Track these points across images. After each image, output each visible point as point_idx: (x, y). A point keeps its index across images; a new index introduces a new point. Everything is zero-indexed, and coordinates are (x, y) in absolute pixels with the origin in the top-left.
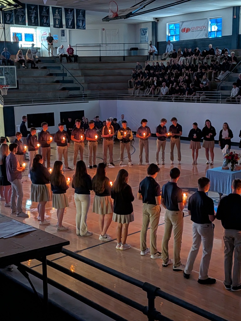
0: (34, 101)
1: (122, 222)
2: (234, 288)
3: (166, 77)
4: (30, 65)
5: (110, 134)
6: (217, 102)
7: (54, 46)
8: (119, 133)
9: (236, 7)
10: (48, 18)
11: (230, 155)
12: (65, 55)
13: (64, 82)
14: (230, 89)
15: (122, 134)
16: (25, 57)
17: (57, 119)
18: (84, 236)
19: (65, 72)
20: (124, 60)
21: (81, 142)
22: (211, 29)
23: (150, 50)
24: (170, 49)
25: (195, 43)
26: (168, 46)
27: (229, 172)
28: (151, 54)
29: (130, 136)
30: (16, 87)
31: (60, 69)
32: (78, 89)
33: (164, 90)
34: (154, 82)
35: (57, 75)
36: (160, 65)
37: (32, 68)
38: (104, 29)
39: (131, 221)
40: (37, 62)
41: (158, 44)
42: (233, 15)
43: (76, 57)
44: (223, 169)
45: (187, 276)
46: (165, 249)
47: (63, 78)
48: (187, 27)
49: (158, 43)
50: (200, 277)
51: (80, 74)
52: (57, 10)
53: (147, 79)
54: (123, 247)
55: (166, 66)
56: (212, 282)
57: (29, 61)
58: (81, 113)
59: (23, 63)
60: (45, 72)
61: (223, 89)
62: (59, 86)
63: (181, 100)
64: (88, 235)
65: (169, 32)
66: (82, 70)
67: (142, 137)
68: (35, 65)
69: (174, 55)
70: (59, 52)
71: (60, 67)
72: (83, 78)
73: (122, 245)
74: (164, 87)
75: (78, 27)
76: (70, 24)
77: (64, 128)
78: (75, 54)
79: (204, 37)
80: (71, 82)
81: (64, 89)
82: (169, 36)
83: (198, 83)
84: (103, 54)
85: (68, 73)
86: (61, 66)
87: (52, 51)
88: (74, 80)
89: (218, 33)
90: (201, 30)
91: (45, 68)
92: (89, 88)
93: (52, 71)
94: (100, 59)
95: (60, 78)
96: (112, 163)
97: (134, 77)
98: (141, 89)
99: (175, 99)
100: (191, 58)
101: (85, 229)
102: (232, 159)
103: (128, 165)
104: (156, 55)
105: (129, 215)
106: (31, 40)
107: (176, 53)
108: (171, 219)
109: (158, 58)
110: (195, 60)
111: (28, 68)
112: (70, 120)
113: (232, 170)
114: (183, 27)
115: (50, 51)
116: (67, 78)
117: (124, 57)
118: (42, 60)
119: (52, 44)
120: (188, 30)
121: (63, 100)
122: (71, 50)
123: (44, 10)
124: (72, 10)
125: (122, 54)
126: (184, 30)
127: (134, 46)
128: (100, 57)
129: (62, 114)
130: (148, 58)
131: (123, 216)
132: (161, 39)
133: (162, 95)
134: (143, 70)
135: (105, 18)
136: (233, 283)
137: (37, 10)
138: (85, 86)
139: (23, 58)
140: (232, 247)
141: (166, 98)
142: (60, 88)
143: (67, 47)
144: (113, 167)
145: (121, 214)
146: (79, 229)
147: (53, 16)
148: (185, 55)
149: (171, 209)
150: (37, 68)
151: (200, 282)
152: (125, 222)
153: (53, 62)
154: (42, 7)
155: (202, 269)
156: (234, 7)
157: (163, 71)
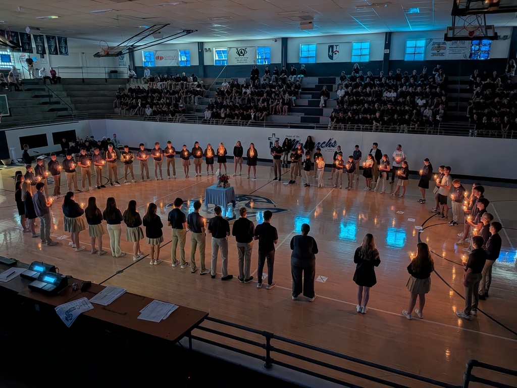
0: (24, 124)
1: (154, 244)
2: (246, 280)
3: (149, 100)
4: (13, 88)
5: (113, 157)
6: (195, 123)
7: (35, 67)
8: (122, 157)
9: (201, 42)
10: (30, 44)
11: (222, 177)
12: (48, 78)
13: (50, 103)
14: (203, 111)
15: (125, 157)
16: (7, 80)
17: (50, 139)
18: (120, 257)
19: (50, 94)
20: (106, 82)
21: (88, 167)
22: (181, 59)
23: (130, 74)
24: (147, 74)
25: (169, 70)
26: (145, 71)
27: (222, 189)
28: (131, 77)
29: (132, 157)
30: (9, 115)
31: (45, 91)
32: (66, 109)
33: (148, 111)
34: (138, 104)
35: (43, 96)
36: (141, 88)
37: (16, 90)
38: (83, 53)
39: (161, 242)
40: (21, 85)
41: (136, 69)
42: (199, 49)
43: (59, 78)
44: (217, 186)
45: (213, 277)
46: (193, 260)
47: (50, 99)
48: (160, 55)
49: (136, 67)
50: (222, 276)
51: (66, 95)
52: (39, 38)
53: (131, 101)
54: (157, 262)
55: (147, 89)
56: (230, 277)
57: (12, 84)
58: (73, 133)
59: (6, 86)
60: (29, 94)
61: (198, 111)
62: (47, 107)
63: (164, 121)
64: (122, 255)
65: (145, 59)
66: (67, 91)
67: (142, 159)
68: (18, 87)
69: (152, 80)
70: (41, 74)
71: (45, 89)
72: (69, 99)
73: (156, 261)
74: (149, 109)
75: (61, 53)
76: (53, 51)
77: (59, 147)
78: (57, 75)
79: (176, 65)
80: (58, 103)
81: (52, 110)
82: (145, 62)
83: (176, 106)
84: (85, 76)
85: (53, 94)
86: (45, 87)
87: (33, 73)
88: (61, 101)
89: (187, 62)
90: (173, 59)
91: (29, 90)
92: (76, 109)
93: (37, 93)
94: (83, 81)
95: (47, 100)
96: (117, 182)
97: (118, 98)
98: (127, 110)
99: (160, 120)
100: (168, 83)
101: (119, 251)
102: (224, 179)
103: (131, 182)
104: (135, 78)
105: (159, 238)
106: (8, 60)
107: (153, 78)
108: (196, 239)
109: (137, 81)
110: (171, 85)
111: (11, 91)
112: (64, 140)
113: (224, 187)
114: (157, 55)
115: (31, 72)
116: (53, 99)
117: (106, 79)
118: (25, 82)
119: (32, 66)
120: (161, 58)
121: (53, 121)
122: (53, 73)
123: (26, 37)
124: (53, 38)
125: (104, 76)
126: (158, 58)
127: (113, 69)
128: (83, 79)
129: (54, 134)
130: (128, 81)
131: (155, 240)
132: (138, 64)
133: (147, 115)
134: (126, 92)
135: (96, 54)
136: (245, 277)
137: (17, 37)
138: (73, 106)
139: (6, 81)
140: (243, 253)
141: (152, 118)
142: (47, 110)
143: (49, 70)
144: (119, 185)
145: (153, 238)
146: (114, 252)
147: (36, 43)
148: (162, 80)
149: (195, 232)
150: (21, 90)
151: (223, 279)
152: (157, 243)
153: (37, 84)
154: (22, 35)
155: (224, 269)
156: (198, 42)
157: (145, 94)
